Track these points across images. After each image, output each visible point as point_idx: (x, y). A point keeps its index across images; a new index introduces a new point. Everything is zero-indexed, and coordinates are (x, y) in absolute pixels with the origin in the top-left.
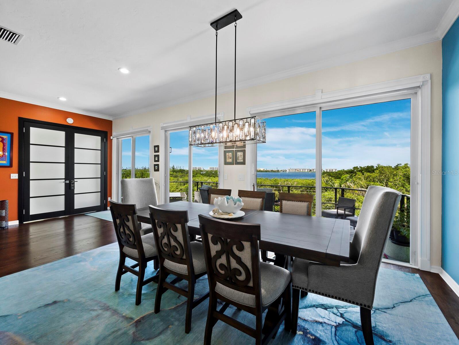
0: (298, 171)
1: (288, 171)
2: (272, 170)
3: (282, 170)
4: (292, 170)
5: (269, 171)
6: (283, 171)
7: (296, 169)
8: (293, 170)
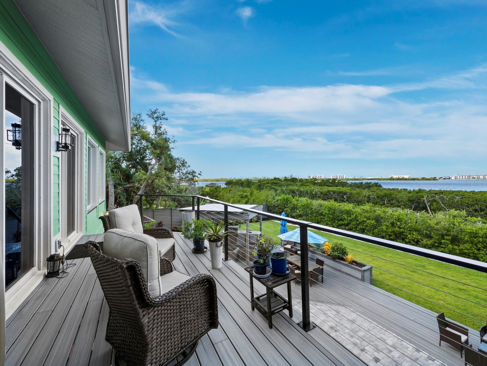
0: (474, 178)
1: (453, 178)
2: (423, 178)
3: (442, 178)
4: (461, 177)
5: (418, 179)
6: (444, 179)
7: (470, 176)
8: (464, 177)
